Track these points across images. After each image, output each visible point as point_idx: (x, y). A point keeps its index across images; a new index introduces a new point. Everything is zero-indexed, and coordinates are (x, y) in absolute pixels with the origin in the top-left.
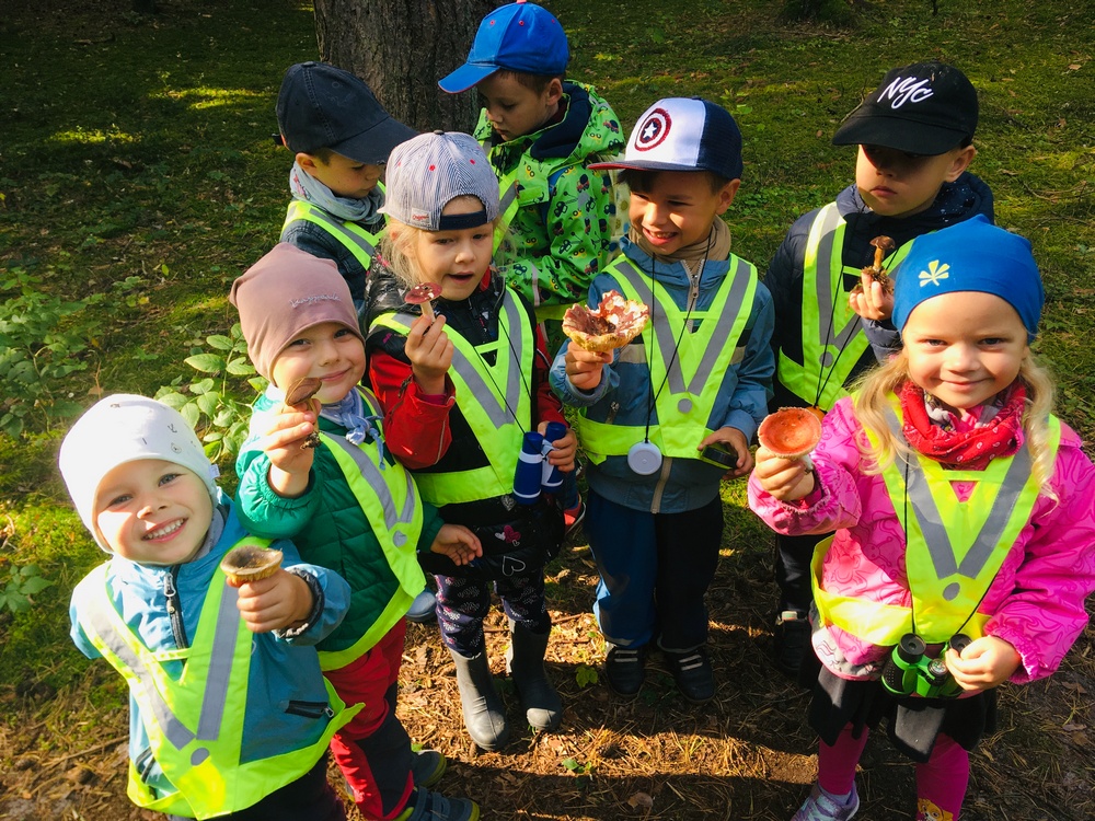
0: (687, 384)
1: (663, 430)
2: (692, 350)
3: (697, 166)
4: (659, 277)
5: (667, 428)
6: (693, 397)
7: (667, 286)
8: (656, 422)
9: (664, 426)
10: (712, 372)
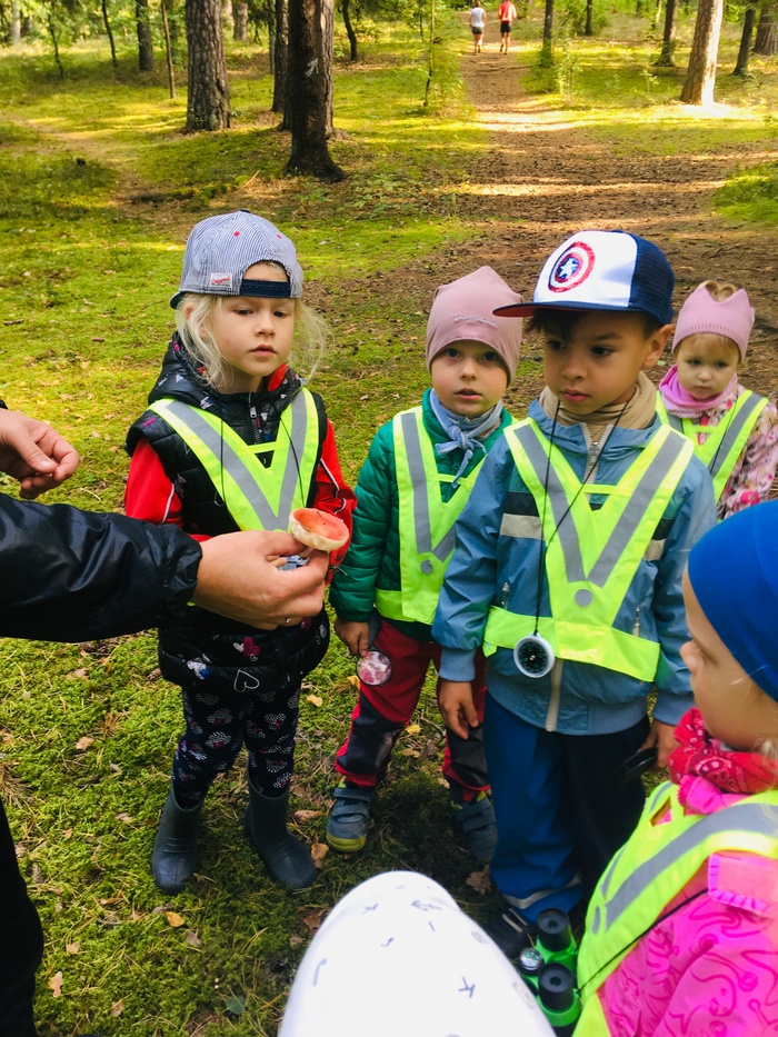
0: (587, 573)
1: (558, 624)
2: (595, 530)
3: (629, 307)
4: (559, 442)
5: (562, 623)
6: (594, 588)
7: (567, 453)
8: (549, 614)
9: (559, 620)
10: (620, 560)
